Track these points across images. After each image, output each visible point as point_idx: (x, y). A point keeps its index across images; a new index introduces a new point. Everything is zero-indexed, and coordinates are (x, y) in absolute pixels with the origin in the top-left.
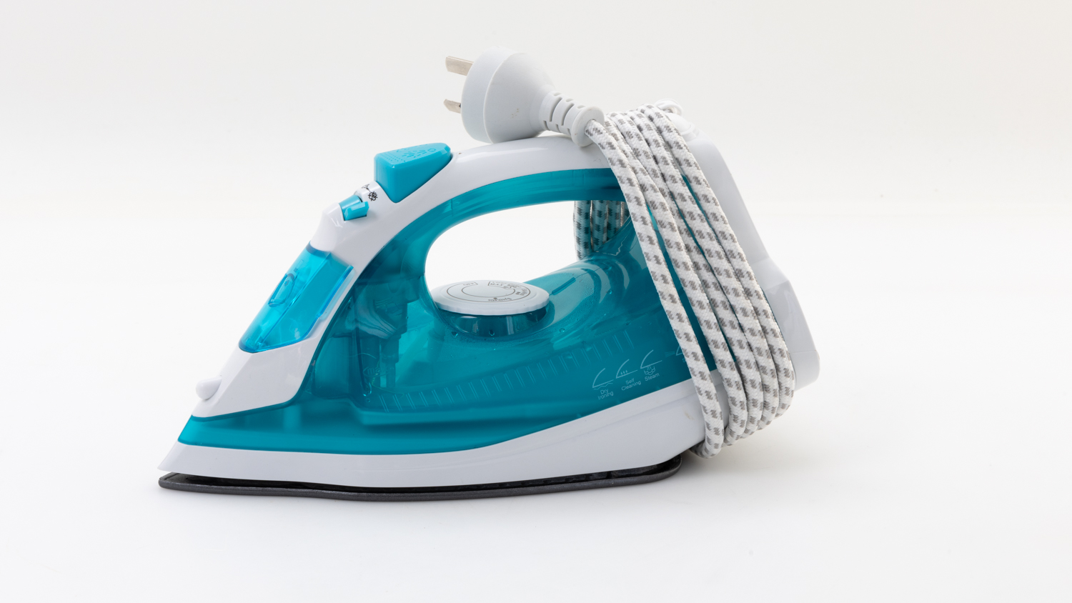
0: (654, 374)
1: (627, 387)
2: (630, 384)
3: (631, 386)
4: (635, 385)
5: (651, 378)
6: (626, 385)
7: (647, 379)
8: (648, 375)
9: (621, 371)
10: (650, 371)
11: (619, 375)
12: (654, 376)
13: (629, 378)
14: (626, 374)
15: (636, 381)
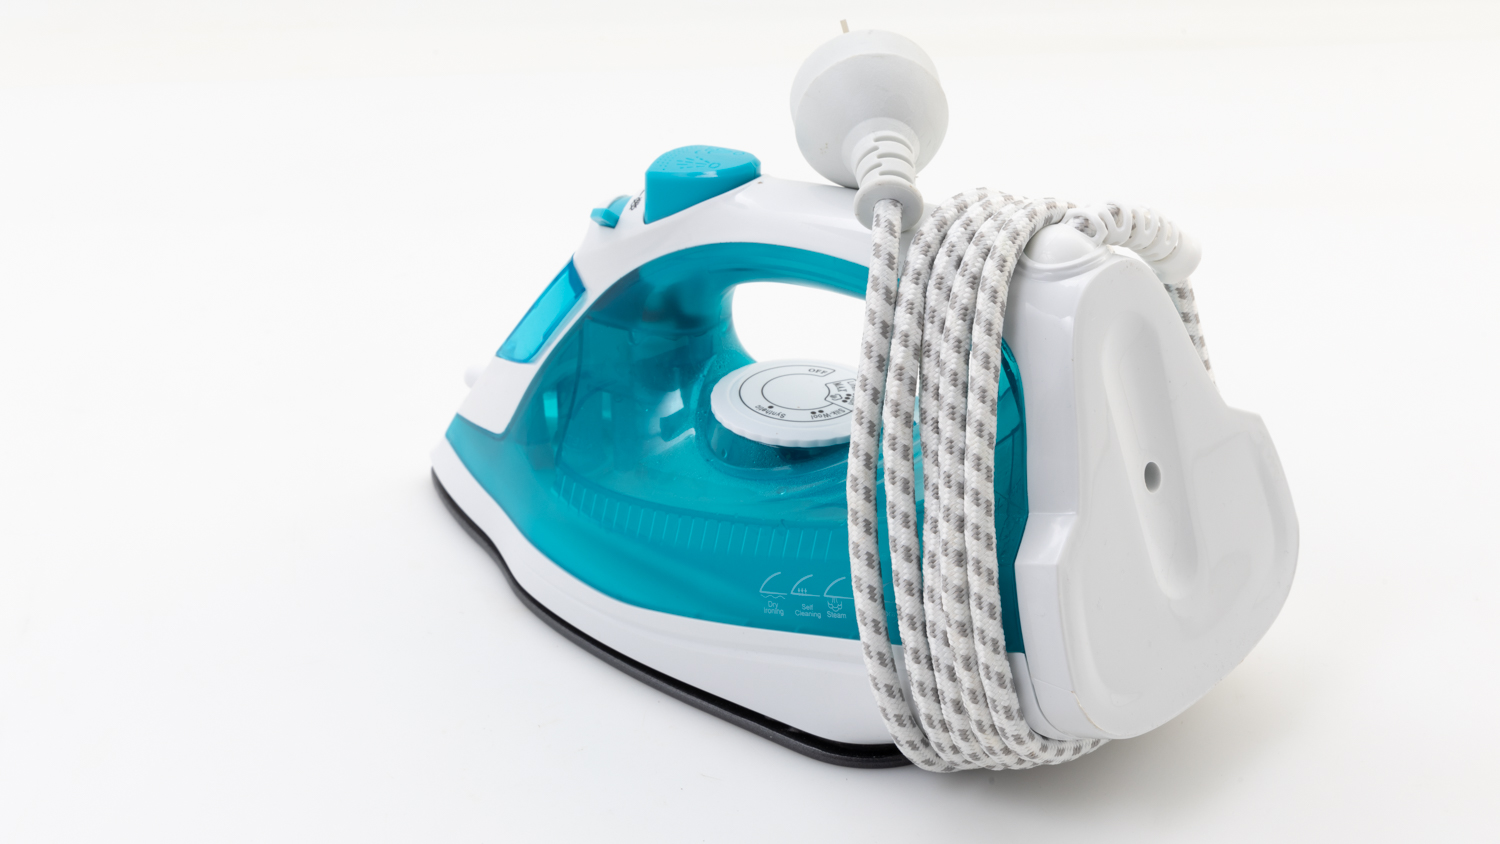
0: (840, 612)
1: (802, 614)
2: (806, 612)
3: (807, 614)
4: (813, 615)
5: (834, 616)
6: (802, 611)
7: (830, 615)
8: (831, 610)
9: (800, 586)
10: (835, 605)
11: (796, 591)
12: (839, 616)
13: (807, 601)
14: (803, 593)
15: (815, 610)
